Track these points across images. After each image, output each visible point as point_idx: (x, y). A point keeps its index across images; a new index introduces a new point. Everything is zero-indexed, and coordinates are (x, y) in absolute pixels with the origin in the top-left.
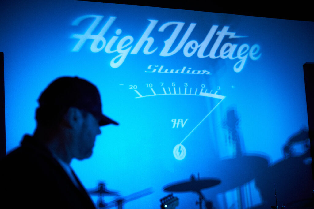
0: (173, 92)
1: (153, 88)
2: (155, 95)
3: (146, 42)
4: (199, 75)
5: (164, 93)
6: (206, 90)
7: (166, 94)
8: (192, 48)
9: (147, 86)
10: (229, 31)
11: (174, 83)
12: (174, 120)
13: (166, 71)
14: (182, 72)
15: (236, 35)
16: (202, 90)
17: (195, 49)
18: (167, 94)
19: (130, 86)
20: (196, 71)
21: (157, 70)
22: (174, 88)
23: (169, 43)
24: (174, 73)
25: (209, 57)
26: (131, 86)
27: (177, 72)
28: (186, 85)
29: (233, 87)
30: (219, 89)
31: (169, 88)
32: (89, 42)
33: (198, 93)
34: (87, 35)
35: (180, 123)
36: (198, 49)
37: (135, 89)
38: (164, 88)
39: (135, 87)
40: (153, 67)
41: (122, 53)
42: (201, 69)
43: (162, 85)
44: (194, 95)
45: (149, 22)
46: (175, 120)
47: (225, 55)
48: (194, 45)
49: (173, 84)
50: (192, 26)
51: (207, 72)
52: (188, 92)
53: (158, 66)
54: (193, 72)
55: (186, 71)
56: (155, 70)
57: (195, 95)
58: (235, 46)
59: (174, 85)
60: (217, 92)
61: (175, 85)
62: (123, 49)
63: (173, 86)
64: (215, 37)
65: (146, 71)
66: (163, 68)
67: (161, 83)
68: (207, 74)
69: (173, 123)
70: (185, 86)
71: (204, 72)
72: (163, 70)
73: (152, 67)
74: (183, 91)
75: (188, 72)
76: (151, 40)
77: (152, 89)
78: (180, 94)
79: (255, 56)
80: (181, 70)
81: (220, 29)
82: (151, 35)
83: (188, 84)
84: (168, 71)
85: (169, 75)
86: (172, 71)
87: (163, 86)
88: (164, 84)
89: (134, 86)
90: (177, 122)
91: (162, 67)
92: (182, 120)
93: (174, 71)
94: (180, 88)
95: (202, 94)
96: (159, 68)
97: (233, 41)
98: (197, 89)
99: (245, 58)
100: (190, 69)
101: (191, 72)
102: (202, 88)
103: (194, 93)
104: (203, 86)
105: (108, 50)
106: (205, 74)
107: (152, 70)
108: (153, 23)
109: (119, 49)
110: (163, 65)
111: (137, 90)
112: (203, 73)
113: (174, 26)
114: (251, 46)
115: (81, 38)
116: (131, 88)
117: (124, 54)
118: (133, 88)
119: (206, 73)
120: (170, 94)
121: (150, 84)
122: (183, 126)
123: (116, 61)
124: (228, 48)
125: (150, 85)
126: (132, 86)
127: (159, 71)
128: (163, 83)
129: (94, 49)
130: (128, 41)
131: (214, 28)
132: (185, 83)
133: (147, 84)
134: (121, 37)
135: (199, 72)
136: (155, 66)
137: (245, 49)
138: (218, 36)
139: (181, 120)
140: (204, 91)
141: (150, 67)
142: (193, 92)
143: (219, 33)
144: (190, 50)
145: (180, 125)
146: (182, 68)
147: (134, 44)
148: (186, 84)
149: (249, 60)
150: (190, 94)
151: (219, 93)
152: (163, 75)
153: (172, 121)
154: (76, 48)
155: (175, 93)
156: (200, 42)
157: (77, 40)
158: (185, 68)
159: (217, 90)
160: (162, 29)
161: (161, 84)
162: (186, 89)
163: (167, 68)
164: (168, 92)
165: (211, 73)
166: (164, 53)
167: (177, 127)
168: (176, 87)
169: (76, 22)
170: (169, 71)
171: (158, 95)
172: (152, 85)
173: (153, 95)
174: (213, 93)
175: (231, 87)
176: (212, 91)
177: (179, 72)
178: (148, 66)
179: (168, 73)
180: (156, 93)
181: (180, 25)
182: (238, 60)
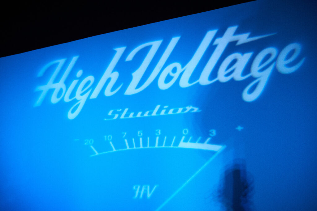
0: (138, 145)
1: (112, 141)
2: (114, 150)
3: (109, 80)
4: (180, 114)
5: (126, 147)
6: (191, 138)
7: (128, 148)
8: (172, 74)
9: (106, 139)
11: (142, 131)
12: (137, 187)
13: (131, 115)
14: (154, 114)
16: (183, 138)
17: (176, 76)
18: (131, 149)
19: (85, 140)
20: (176, 109)
21: (120, 116)
22: (141, 139)
24: (142, 116)
25: (198, 83)
26: (86, 141)
27: (146, 115)
28: (158, 133)
29: (239, 128)
30: (213, 134)
31: (133, 139)
32: (51, 91)
33: (177, 143)
34: (50, 85)
35: (146, 191)
36: (181, 74)
37: (91, 145)
38: (126, 140)
39: (91, 142)
40: (114, 113)
41: (80, 100)
42: (184, 105)
43: (124, 136)
44: (169, 147)
45: (115, 52)
46: (139, 187)
47: (227, 75)
48: (174, 70)
49: (139, 132)
50: (174, 41)
51: (195, 108)
52: (160, 143)
53: (121, 110)
54: (171, 112)
55: (159, 111)
56: (116, 116)
57: (172, 146)
58: (248, 56)
59: (140, 134)
60: (209, 139)
61: (142, 134)
62: (82, 94)
63: (139, 135)
64: (212, 48)
65: (105, 119)
66: (128, 111)
67: (123, 133)
68: (193, 111)
69: (136, 190)
70: (157, 134)
71: (189, 108)
72: (127, 115)
74: (153, 143)
75: (163, 113)
76: (115, 76)
77: (111, 143)
78: (148, 147)
79: (290, 65)
80: (151, 111)
82: (116, 68)
83: (161, 132)
85: (135, 120)
86: (139, 115)
87: (125, 138)
88: (127, 135)
89: (91, 140)
90: (141, 189)
91: (126, 110)
92: (149, 187)
93: (142, 114)
94: (148, 138)
95: (183, 145)
96: (122, 112)
97: (244, 48)
99: (268, 73)
100: (166, 107)
102: (182, 135)
103: (170, 145)
104: (185, 132)
105: (67, 99)
106: (189, 112)
107: (113, 117)
108: (120, 51)
109: (78, 96)
110: (127, 107)
111: (93, 145)
112: (186, 111)
113: (147, 49)
115: (43, 89)
116: (86, 144)
118: (88, 143)
119: (192, 110)
120: (135, 148)
121: (109, 136)
122: (149, 195)
123: (73, 112)
125: (108, 138)
126: (88, 140)
127: (122, 117)
128: (126, 133)
129: (54, 100)
130: (89, 82)
131: (210, 35)
132: (157, 130)
133: (106, 137)
135: (180, 110)
136: (118, 110)
138: (216, 46)
139: (146, 187)
140: (186, 141)
141: (110, 113)
142: (168, 143)
143: (218, 41)
144: (168, 78)
145: (145, 195)
146: (153, 108)
147: (94, 86)
148: (158, 131)
150: (163, 146)
151: (214, 141)
152: (127, 121)
153: (134, 188)
154: (38, 102)
155: (141, 147)
156: (184, 63)
158: (158, 107)
159: (209, 136)
160: (130, 57)
162: (158, 138)
163: (132, 111)
164: (131, 145)
166: (131, 90)
167: (141, 196)
168: (143, 137)
169: (41, 73)
170: (135, 115)
171: (117, 150)
172: (111, 137)
173: (111, 152)
174: (202, 141)
175: (237, 128)
176: (200, 138)
177: (150, 113)
178: (108, 112)
179: (134, 117)
180: (116, 148)
181: (156, 44)
182: (252, 79)
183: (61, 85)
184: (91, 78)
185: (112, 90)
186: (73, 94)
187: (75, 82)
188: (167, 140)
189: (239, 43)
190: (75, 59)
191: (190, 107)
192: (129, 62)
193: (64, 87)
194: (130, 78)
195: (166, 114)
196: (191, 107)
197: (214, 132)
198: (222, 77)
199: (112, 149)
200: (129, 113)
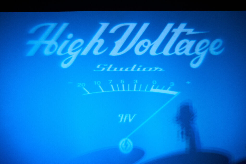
0: (121, 88)
1: (101, 85)
2: (103, 91)
3: (96, 44)
4: (150, 72)
5: (112, 90)
6: (158, 86)
7: (114, 90)
8: (144, 46)
9: (95, 84)
10: (186, 27)
11: (124, 80)
12: (121, 116)
13: (115, 69)
14: (132, 70)
15: (194, 31)
16: (153, 86)
17: (147, 48)
18: (115, 91)
19: (78, 84)
20: (148, 68)
21: (106, 69)
22: (123, 85)
23: (119, 43)
24: (124, 71)
25: (162, 54)
26: (79, 84)
27: (127, 70)
28: (136, 82)
31: (117, 85)
32: (43, 46)
33: (149, 89)
34: (42, 40)
35: (128, 118)
36: (151, 47)
37: (84, 87)
38: (112, 86)
39: (83, 85)
40: (102, 66)
41: (72, 55)
42: (153, 66)
43: (110, 82)
44: (143, 91)
45: (101, 25)
46: (123, 115)
47: (181, 51)
48: (146, 44)
49: (121, 81)
50: (145, 26)
51: (160, 69)
52: (137, 88)
53: (107, 65)
54: (144, 69)
55: (136, 68)
56: (103, 69)
57: (145, 91)
58: (193, 42)
59: (122, 82)
60: (170, 88)
61: (124, 82)
62: (73, 51)
63: (121, 83)
64: (170, 34)
65: (94, 70)
66: (112, 67)
67: (109, 80)
69: (120, 117)
70: (134, 83)
71: (156, 68)
72: (112, 69)
73: (100, 67)
74: (132, 88)
75: (139, 69)
76: (101, 42)
77: (100, 86)
78: (129, 90)
79: (217, 51)
80: (130, 68)
81: (176, 26)
82: (102, 37)
83: (138, 81)
84: (117, 70)
85: (118, 73)
86: (121, 69)
87: (111, 83)
89: (82, 84)
90: (124, 117)
92: (130, 115)
93: (124, 69)
94: (129, 85)
95: (152, 90)
96: (108, 66)
97: (191, 37)
98: (147, 85)
99: (204, 53)
100: (141, 66)
101: (142, 68)
102: (152, 84)
103: (144, 90)
104: (154, 82)
105: (59, 53)
106: (156, 71)
107: (101, 69)
108: (104, 26)
110: (111, 64)
112: (155, 70)
113: (126, 28)
114: (211, 41)
115: (36, 44)
116: (79, 86)
117: (74, 56)
118: (81, 85)
119: (158, 69)
120: (119, 90)
121: (98, 82)
122: (130, 120)
123: (66, 63)
124: (185, 44)
125: (98, 83)
126: (80, 84)
127: (108, 70)
129: (47, 52)
130: (79, 44)
131: (169, 26)
132: (134, 80)
133: (95, 82)
134: (72, 40)
135: (150, 69)
136: (104, 65)
137: (205, 44)
138: (173, 33)
139: (128, 116)
140: (155, 88)
141: (98, 66)
143: (174, 30)
144: (142, 49)
145: (127, 120)
146: (132, 66)
147: (84, 46)
148: (136, 81)
149: (209, 55)
150: (140, 90)
151: (172, 89)
152: (112, 73)
153: (119, 116)
154: (31, 53)
155: (124, 90)
157: (31, 46)
158: (135, 66)
159: (171, 86)
161: (110, 81)
162: (135, 86)
163: (116, 67)
164: (116, 88)
165: (163, 70)
166: (114, 52)
167: (125, 121)
168: (124, 84)
169: (32, 31)
170: (118, 69)
171: (105, 91)
172: (100, 82)
173: (100, 92)
174: (166, 89)
175: (187, 83)
176: (164, 87)
177: (129, 69)
178: (97, 65)
179: (118, 71)
180: (104, 90)
181: (132, 26)
182: (195, 55)
183: (53, 42)
184: (81, 41)
185: (100, 50)
186: (65, 50)
187: (66, 42)
188: (142, 87)
189: (187, 34)
190: (65, 25)
191: (157, 68)
192: (112, 34)
193: (56, 44)
194: (113, 45)
195: (141, 71)
196: (158, 68)
197: (173, 84)
198: (177, 52)
199: (101, 91)
200: (113, 68)
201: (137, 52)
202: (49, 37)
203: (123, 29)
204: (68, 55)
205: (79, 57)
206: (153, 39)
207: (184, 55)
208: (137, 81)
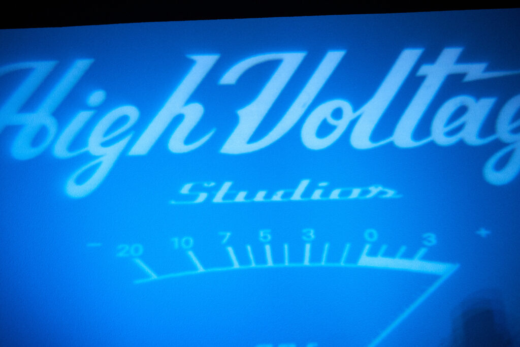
0: (261, 258)
1: (195, 249)
2: (201, 269)
3: (178, 119)
4: (356, 201)
5: (230, 263)
6: (384, 248)
7: (236, 265)
8: (332, 121)
9: (176, 246)
10: (462, 59)
11: (269, 231)
13: (241, 197)
14: (297, 196)
15: (487, 70)
16: (367, 247)
17: (341, 125)
18: (244, 267)
19: (120, 247)
20: (346, 189)
21: (211, 197)
22: (268, 248)
23: (251, 115)
24: (268, 200)
25: (391, 144)
26: (123, 249)
27: (278, 197)
28: (309, 237)
29: (483, 232)
30: (430, 241)
31: (249, 248)
33: (354, 256)
36: (353, 123)
37: (137, 257)
38: (230, 250)
39: (137, 250)
40: (197, 189)
41: (102, 156)
42: (364, 183)
43: (225, 241)
44: (336, 265)
45: (192, 62)
47: (451, 133)
48: (337, 114)
49: (262, 234)
50: (332, 59)
51: (386, 190)
52: (315, 257)
53: (212, 184)
54: (335, 194)
55: (308, 192)
56: (202, 197)
57: (342, 264)
58: (487, 103)
59: (265, 237)
60: (422, 251)
61: (269, 237)
62: (105, 144)
63: (262, 240)
64: (413, 83)
65: (173, 202)
66: (231, 188)
67: (221, 233)
68: (384, 196)
70: (304, 238)
71: (374, 190)
72: (229, 196)
73: (192, 190)
74: (297, 256)
75: (317, 195)
76: (195, 113)
77: (191, 254)
78: (287, 263)
80: (288, 191)
81: (430, 57)
82: (197, 96)
83: (315, 234)
84: (247, 197)
85: (250, 207)
86: (260, 196)
87: (229, 243)
88: (231, 238)
89: (134, 246)
91: (227, 185)
93: (268, 196)
94: (286, 247)
95: (366, 261)
96: (217, 188)
98: (348, 246)
100: (323, 184)
101: (327, 192)
102: (364, 242)
104: (371, 235)
105: (61, 150)
106: (376, 198)
107: (194, 197)
108: (203, 63)
109: (94, 144)
110: (228, 179)
111: (142, 257)
112: (370, 196)
113: (269, 68)
116: (121, 254)
117: (107, 157)
118: (128, 252)
119: (382, 193)
120: (253, 265)
121: (184, 240)
123: (80, 180)
124: (462, 111)
125: (185, 244)
126: (127, 247)
127: (218, 198)
128: (228, 234)
130: (123, 119)
131: (408, 58)
132: (305, 231)
133: (176, 240)
134: (101, 110)
135: (356, 193)
136: (206, 185)
138: (422, 78)
140: (373, 253)
141: (186, 189)
142: (334, 256)
143: (424, 70)
144: (324, 129)
146: (295, 186)
147: (139, 128)
148: (309, 232)
150: (323, 263)
151: (431, 256)
152: (229, 210)
155: (270, 263)
156: (358, 101)
158: (304, 184)
159: (424, 246)
160: (230, 77)
161: (224, 237)
162: (308, 247)
163: (243, 189)
164: (243, 259)
165: (398, 194)
166: (237, 144)
168: (272, 243)
170: (251, 195)
171: (210, 270)
172: (191, 241)
173: (193, 273)
174: (409, 255)
175: (478, 232)
176: (403, 249)
177: (286, 195)
178: (180, 186)
179: (249, 201)
180: (205, 266)
181: (291, 60)
182: (499, 145)
183: (42, 117)
184: (131, 112)
185: (189, 139)
186: (79, 140)
187: (82, 117)
188: (330, 251)
189: (468, 79)
190: (80, 66)
191: (376, 187)
192: (228, 87)
193: (51, 124)
194: (232, 122)
195: (325, 199)
196: (380, 188)
197: (432, 239)
198: (439, 134)
199: (194, 268)
200: (234, 192)
201: (311, 140)
202: (30, 105)
203: (263, 73)
204: (87, 157)
205: (124, 162)
206: (359, 99)
207: (461, 144)
208: (312, 234)
